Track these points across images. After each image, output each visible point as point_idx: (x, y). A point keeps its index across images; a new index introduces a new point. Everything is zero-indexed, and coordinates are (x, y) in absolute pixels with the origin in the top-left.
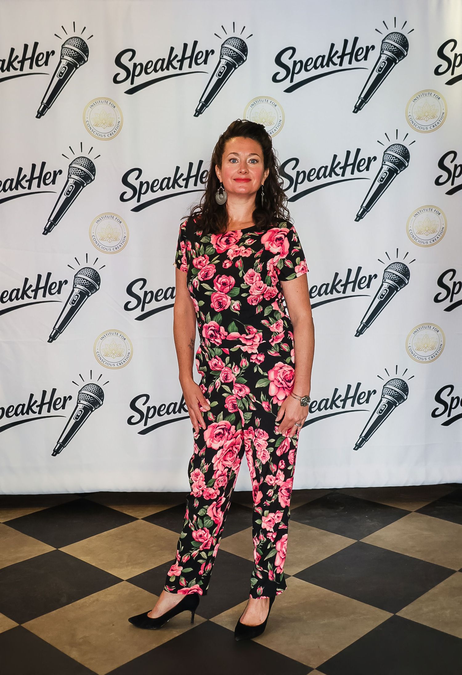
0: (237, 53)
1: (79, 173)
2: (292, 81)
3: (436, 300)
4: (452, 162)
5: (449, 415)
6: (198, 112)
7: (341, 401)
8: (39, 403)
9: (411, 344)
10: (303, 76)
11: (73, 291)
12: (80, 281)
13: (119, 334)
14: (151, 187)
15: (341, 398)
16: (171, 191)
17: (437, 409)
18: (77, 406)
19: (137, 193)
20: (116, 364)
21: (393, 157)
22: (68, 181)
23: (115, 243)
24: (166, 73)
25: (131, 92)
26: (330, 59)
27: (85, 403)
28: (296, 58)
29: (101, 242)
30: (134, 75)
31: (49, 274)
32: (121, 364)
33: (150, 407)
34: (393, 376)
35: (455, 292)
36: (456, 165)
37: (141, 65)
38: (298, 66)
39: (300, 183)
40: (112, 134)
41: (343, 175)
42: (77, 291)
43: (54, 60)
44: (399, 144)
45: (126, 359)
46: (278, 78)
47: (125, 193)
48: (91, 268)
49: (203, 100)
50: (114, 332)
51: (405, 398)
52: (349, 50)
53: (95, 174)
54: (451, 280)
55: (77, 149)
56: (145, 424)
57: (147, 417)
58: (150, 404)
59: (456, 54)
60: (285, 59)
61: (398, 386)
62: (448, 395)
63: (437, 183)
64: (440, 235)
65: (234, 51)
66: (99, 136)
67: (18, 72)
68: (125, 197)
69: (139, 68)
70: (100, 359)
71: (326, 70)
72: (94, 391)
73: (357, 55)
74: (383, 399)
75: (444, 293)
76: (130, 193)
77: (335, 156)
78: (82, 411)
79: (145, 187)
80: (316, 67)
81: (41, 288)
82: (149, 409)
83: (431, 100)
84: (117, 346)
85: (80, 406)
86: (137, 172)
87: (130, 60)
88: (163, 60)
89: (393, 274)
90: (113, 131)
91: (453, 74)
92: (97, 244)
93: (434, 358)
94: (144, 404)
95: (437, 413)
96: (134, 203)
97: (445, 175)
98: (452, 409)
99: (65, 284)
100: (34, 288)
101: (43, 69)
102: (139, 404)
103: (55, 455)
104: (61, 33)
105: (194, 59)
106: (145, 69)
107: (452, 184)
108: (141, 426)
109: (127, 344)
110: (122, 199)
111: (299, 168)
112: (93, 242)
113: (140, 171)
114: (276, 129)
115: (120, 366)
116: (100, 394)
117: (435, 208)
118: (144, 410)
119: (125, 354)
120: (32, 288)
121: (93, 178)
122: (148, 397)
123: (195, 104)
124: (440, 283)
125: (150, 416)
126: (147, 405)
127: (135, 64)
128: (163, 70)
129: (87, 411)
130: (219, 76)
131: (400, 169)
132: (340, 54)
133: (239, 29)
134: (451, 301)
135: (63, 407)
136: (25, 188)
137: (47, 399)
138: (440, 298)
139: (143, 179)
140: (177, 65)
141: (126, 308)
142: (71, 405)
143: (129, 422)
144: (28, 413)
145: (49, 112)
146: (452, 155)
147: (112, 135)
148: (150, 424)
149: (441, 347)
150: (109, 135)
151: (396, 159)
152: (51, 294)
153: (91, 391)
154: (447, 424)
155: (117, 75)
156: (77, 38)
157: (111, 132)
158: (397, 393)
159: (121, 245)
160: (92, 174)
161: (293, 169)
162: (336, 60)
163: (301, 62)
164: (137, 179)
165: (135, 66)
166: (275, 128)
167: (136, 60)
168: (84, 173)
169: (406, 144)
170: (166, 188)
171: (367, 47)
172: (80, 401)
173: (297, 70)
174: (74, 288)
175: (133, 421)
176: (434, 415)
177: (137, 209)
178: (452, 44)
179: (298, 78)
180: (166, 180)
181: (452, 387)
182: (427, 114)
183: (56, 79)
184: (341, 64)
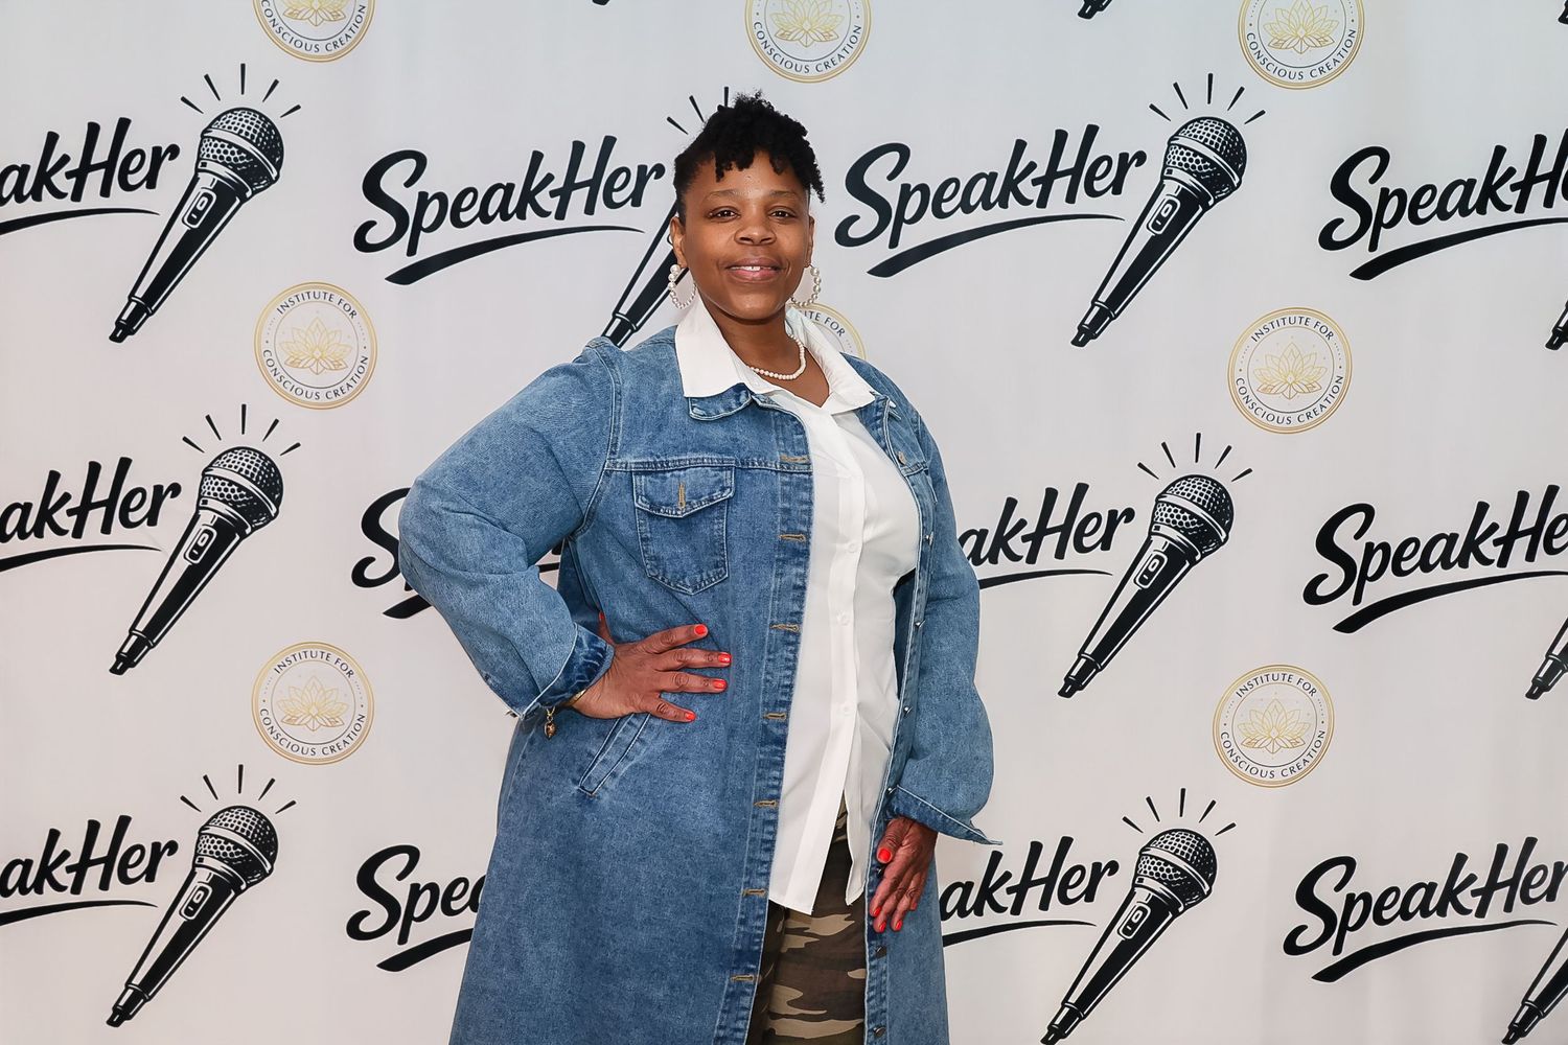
1: (232, 157)
3: (1311, 596)
4: (1373, 180)
5: (1337, 950)
7: (1010, 891)
8: (74, 859)
9: (1229, 726)
11: (196, 518)
12: (219, 489)
13: (333, 658)
14: (452, 211)
15: (1010, 883)
16: (515, 227)
17: (1303, 928)
18: (192, 874)
19: (408, 225)
20: (318, 749)
21: (1195, 155)
22: (195, 180)
23: (335, 377)
27: (219, 866)
29: (289, 369)
31: (124, 464)
32: (336, 748)
33: (418, 885)
34: (1170, 820)
35: (1371, 572)
36: (1384, 191)
39: (911, 221)
40: (339, 44)
41: (1042, 203)
42: (207, 518)
44: (1215, 119)
45: (352, 735)
47: (370, 224)
48: (255, 451)
50: (319, 650)
51: (1205, 891)
53: (281, 161)
54: (1358, 536)
55: (228, 83)
56: (403, 939)
57: (409, 918)
58: (420, 876)
61: (1186, 852)
62: (1338, 888)
63: (1327, 240)
64: (1330, 398)
66: (299, 48)
68: (372, 237)
70: (270, 732)
72: (247, 829)
74: (1137, 889)
75: (1337, 575)
76: (385, 225)
77: (1020, 146)
78: (206, 891)
79: (433, 208)
81: (99, 505)
82: (415, 892)
84: (325, 693)
85: (203, 876)
86: (410, 165)
89: (1182, 512)
90: (343, 35)
92: (278, 377)
93: (1298, 772)
94: (401, 877)
95: (1301, 941)
96: (397, 257)
97: (1352, 220)
98: (1348, 932)
99: (172, 497)
100: (75, 502)
102: (385, 877)
103: (117, 1024)
107: (1373, 246)
108: (389, 946)
109: (355, 689)
110: (361, 243)
111: (910, 176)
112: (266, 370)
113: (421, 160)
114: (843, 54)
115: (331, 755)
116: (267, 839)
117: (1317, 317)
118: (401, 894)
119: (348, 719)
120: (70, 505)
121: (274, 176)
122: (414, 854)
124: (1326, 544)
125: (417, 914)
126: (411, 879)
129: (223, 890)
131: (1214, 195)
134: (1357, 600)
135: (150, 875)
136: (63, 195)
137: (101, 849)
138: (1322, 591)
139: (428, 184)
141: (359, 577)
142: (173, 870)
143: (353, 929)
144: (39, 891)
146: (1375, 160)
147: (340, 47)
148: (415, 940)
149: (1321, 743)
150: (331, 47)
151: (1203, 162)
152: (127, 524)
153: (239, 831)
154: (1329, 975)
157: (336, 39)
158: (1181, 875)
159: (352, 383)
160: (273, 162)
161: (891, 177)
164: (408, 184)
166: (839, 51)
168: (247, 158)
169: (1236, 118)
170: (498, 216)
172: (201, 860)
174: (198, 508)
175: (365, 926)
176: (1291, 947)
177: (405, 277)
180: (500, 193)
181: (1350, 863)
182: (1302, 33)
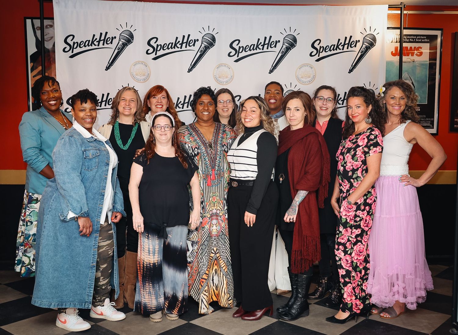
0: (210, 41)
2: (238, 56)
6: (190, 70)
10: (244, 54)
24: (173, 50)
25: (155, 59)
26: (257, 46)
28: (240, 45)
30: (157, 50)
37: (161, 45)
38: (241, 49)
43: (115, 41)
46: (231, 54)
49: (192, 64)
52: (267, 42)
59: (320, 46)
60: (234, 45)
65: (209, 40)
67: (97, 47)
69: (159, 47)
71: (255, 51)
73: (271, 45)
80: (250, 50)
83: (308, 69)
87: (155, 43)
88: (172, 43)
91: (319, 56)
101: (110, 46)
104: (120, 28)
105: (188, 43)
106: (163, 47)
123: (188, 66)
127: (157, 45)
128: (172, 48)
130: (201, 52)
132: (262, 44)
133: (211, 29)
140: (179, 46)
145: (112, 68)
155: (149, 50)
156: (128, 30)
157: (144, 79)
162: (260, 47)
163: (243, 47)
165: (158, 46)
167: (158, 43)
171: (276, 41)
173: (240, 51)
178: (319, 41)
179: (241, 55)
182: (306, 76)
183: (116, 51)
184: (263, 49)
